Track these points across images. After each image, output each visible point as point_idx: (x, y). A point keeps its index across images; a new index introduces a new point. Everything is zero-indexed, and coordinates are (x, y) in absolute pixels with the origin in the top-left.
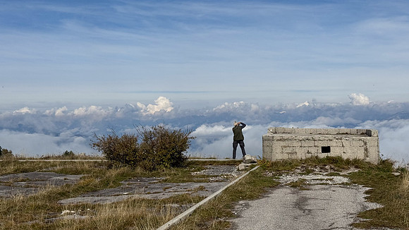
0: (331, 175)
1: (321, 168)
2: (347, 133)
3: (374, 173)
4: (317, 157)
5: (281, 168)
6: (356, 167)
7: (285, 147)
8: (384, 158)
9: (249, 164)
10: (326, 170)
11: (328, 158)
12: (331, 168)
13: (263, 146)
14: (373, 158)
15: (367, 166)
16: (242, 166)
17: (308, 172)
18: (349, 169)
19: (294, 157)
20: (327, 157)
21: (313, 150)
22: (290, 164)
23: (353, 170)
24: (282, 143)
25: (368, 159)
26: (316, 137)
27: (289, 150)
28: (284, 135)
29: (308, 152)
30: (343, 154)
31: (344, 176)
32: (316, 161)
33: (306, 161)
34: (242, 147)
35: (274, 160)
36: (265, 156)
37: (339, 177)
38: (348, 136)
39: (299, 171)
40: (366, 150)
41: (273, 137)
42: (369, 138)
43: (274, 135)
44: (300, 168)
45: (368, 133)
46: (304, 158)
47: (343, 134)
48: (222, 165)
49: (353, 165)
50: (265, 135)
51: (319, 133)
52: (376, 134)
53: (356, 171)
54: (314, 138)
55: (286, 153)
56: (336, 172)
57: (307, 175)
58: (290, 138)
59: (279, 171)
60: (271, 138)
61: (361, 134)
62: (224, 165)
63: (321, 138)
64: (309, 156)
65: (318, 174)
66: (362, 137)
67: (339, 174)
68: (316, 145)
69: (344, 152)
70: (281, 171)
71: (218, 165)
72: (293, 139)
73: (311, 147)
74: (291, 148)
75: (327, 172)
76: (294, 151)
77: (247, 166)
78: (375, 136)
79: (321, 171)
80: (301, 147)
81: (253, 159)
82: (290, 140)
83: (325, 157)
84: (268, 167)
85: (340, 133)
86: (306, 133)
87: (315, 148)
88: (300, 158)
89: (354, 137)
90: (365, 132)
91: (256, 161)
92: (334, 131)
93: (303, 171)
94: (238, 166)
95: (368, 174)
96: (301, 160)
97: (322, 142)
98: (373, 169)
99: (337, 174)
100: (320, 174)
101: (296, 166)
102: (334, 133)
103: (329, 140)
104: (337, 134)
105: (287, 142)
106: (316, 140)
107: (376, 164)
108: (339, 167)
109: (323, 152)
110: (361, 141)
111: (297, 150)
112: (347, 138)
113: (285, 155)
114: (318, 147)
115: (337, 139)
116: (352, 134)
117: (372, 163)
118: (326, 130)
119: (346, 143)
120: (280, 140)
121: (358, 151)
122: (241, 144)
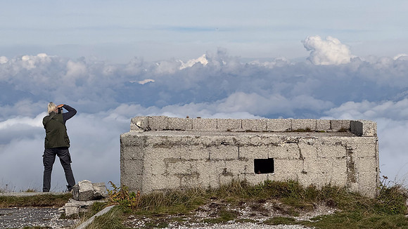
0: (276, 222)
1: (254, 208)
2: (308, 130)
3: (367, 215)
4: (244, 184)
5: (163, 210)
6: (330, 204)
7: (173, 160)
8: (389, 184)
9: (89, 203)
10: (265, 212)
11: (269, 186)
12: (276, 208)
13: (122, 159)
14: (365, 185)
15: (353, 202)
16: (71, 207)
17: (226, 218)
18: (313, 208)
19: (193, 183)
20: (267, 182)
21: (236, 168)
22: (185, 199)
23: (322, 211)
24: (167, 153)
25: (355, 187)
26: (243, 138)
27: (182, 168)
28: (169, 134)
29: (225, 173)
30: (300, 176)
31: (305, 224)
32: (242, 192)
33: (221, 191)
34: (66, 163)
35: (147, 191)
36: (126, 183)
37: (293, 227)
38: (312, 135)
39: (204, 215)
40: (351, 165)
41: (145, 138)
42: (356, 139)
43: (147, 134)
44: (206, 207)
45: (355, 129)
46: (215, 185)
47: (299, 131)
48: (20, 206)
49: (322, 199)
50: (127, 134)
51: (248, 129)
52: (372, 130)
53: (330, 212)
54: (237, 139)
55: (175, 174)
56: (286, 216)
57: (224, 224)
58: (184, 140)
59: (159, 216)
60: (139, 141)
61: (339, 131)
62: (26, 206)
63: (252, 140)
64: (227, 180)
65: (247, 221)
66: (342, 138)
67: (293, 220)
68: (242, 155)
69: (304, 172)
70: (165, 216)
71: (10, 207)
72: (192, 143)
73: (232, 159)
74: (186, 162)
75: (267, 216)
76: (194, 170)
77: (83, 207)
78: (370, 134)
79: (253, 215)
80: (209, 160)
81: (98, 189)
82: (184, 144)
83: (263, 183)
84: (135, 207)
85: (294, 128)
86: (217, 128)
87: (239, 162)
88: (207, 186)
89: (325, 138)
90: (348, 127)
91: (104, 194)
92: (279, 124)
93: (214, 215)
94: (62, 208)
95: (356, 218)
96: (209, 191)
97: (256, 150)
98: (366, 207)
99: (289, 219)
100: (253, 221)
101: (199, 204)
102: (281, 130)
103: (272, 143)
104: (287, 131)
105: (177, 149)
106: (243, 145)
107: (373, 197)
108: (292, 204)
109: (256, 172)
110: (340, 146)
111: (200, 167)
112: (310, 140)
113: (173, 178)
114: (247, 160)
115: (289, 143)
116: (320, 132)
117: (363, 194)
118: (262, 123)
119: (308, 151)
120: (162, 145)
121: (335, 169)
122: (62, 157)
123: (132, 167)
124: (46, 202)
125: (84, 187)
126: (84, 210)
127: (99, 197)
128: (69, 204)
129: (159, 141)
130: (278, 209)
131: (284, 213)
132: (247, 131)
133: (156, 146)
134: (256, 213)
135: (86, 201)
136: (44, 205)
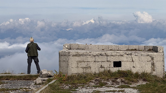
0: (122, 87)
1: (113, 81)
2: (135, 50)
3: (160, 85)
4: (109, 71)
5: (76, 82)
6: (144, 80)
7: (80, 62)
9: (46, 79)
10: (118, 83)
12: (122, 81)
13: (60, 61)
14: (159, 72)
15: (154, 79)
16: (39, 80)
17: (102, 85)
18: (137, 81)
19: (88, 71)
20: (119, 71)
21: (106, 65)
22: (85, 77)
23: (141, 83)
24: (78, 59)
25: (154, 73)
26: (109, 53)
27: (84, 65)
28: (79, 51)
29: (102, 67)
30: (132, 68)
31: (134, 88)
32: (108, 75)
33: (100, 74)
34: (37, 62)
35: (70, 74)
36: (61, 71)
37: (129, 89)
38: (137, 52)
39: (93, 84)
40: (153, 64)
41: (69, 53)
42: (155, 53)
43: (70, 51)
44: (93, 81)
45: (155, 49)
46: (97, 72)
47: (132, 50)
48: (18, 79)
49: (141, 78)
50: (62, 51)
51: (111, 49)
52: (162, 50)
53: (144, 83)
54: (107, 53)
55: (81, 67)
56: (126, 85)
57: (101, 88)
58: (85, 53)
59: (74, 84)
60: (67, 54)
61: (148, 50)
62: (20, 80)
63: (113, 53)
64: (102, 70)
65: (110, 86)
66: (149, 53)
67: (129, 86)
68: (108, 60)
69: (134, 67)
70: (77, 84)
71: (14, 80)
72: (88, 55)
73: (104, 61)
74: (86, 62)
75: (118, 84)
76: (89, 66)
77: (44, 80)
78: (161, 52)
79: (113, 84)
80: (95, 61)
81: (50, 73)
82: (85, 55)
83: (117, 71)
84: (65, 80)
85: (130, 49)
86: (98, 49)
87: (107, 63)
88: (94, 72)
89: (142, 53)
90: (152, 48)
91: (52, 75)
92: (124, 47)
93: (97, 84)
94: (35, 81)
95: (155, 86)
96: (95, 74)
97: (114, 58)
98: (159, 81)
99: (127, 86)
100: (113, 87)
101: (91, 79)
102: (124, 50)
103: (121, 55)
104: (127, 50)
105: (82, 57)
106: (109, 56)
107: (162, 77)
108: (129, 80)
109: (114, 66)
110: (148, 56)
111: (91, 65)
112: (136, 54)
113: (80, 69)
114: (110, 62)
115: (128, 55)
116: (140, 50)
117: (158, 76)
118: (117, 47)
119: (135, 58)
120: (76, 55)
121: (146, 66)
122: (35, 60)
123: (63, 64)
124: (29, 78)
125: (44, 72)
126: (44, 82)
127: (50, 76)
128: (38, 79)
129: (75, 54)
130: (123, 82)
131: (125, 83)
132: (111, 50)
133: (73, 56)
134: (114, 83)
135: (45, 78)
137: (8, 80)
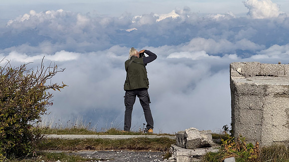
16: (182, 156)
34: (145, 104)
35: (267, 143)
41: (265, 87)
48: (116, 148)
60: (258, 90)
71: (107, 149)
81: (205, 137)
120: (284, 94)
122: (142, 98)
123: (249, 117)
125: (192, 135)
126: (197, 160)
127: (207, 145)
129: (280, 90)
133: (277, 95)
135: (193, 149)
136: (139, 149)
137: (91, 149)
